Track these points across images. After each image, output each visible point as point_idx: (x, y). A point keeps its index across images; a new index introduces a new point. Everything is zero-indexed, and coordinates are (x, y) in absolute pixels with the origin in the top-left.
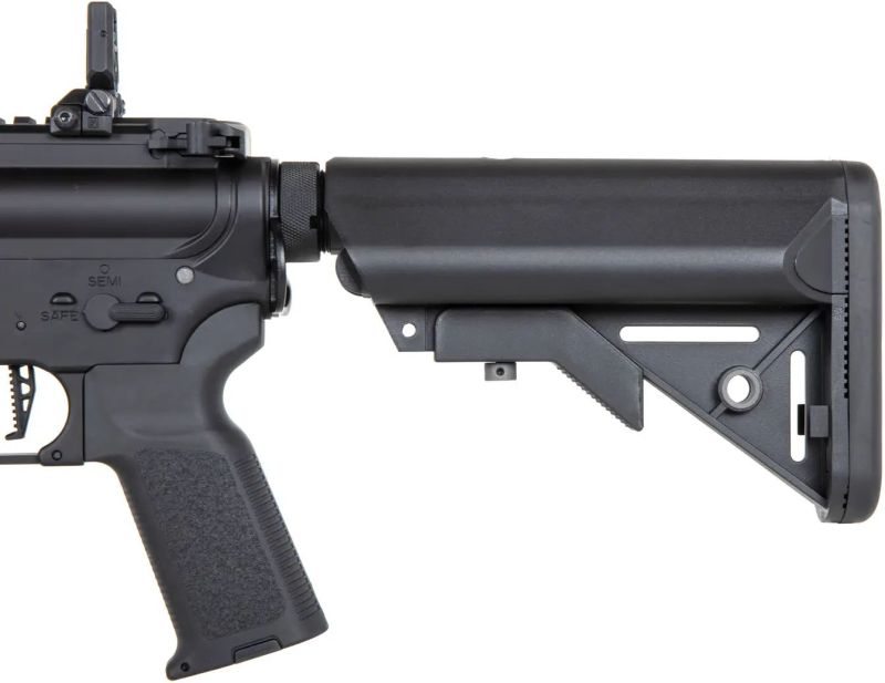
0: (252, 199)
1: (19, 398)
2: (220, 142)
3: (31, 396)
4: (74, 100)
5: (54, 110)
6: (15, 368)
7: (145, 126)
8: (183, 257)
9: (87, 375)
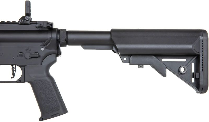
0: (55, 36)
1: (13, 71)
2: (49, 25)
3: (15, 71)
4: (23, 18)
5: (19, 20)
6: (12, 66)
7: (35, 23)
8: (42, 46)
9: (25, 67)
